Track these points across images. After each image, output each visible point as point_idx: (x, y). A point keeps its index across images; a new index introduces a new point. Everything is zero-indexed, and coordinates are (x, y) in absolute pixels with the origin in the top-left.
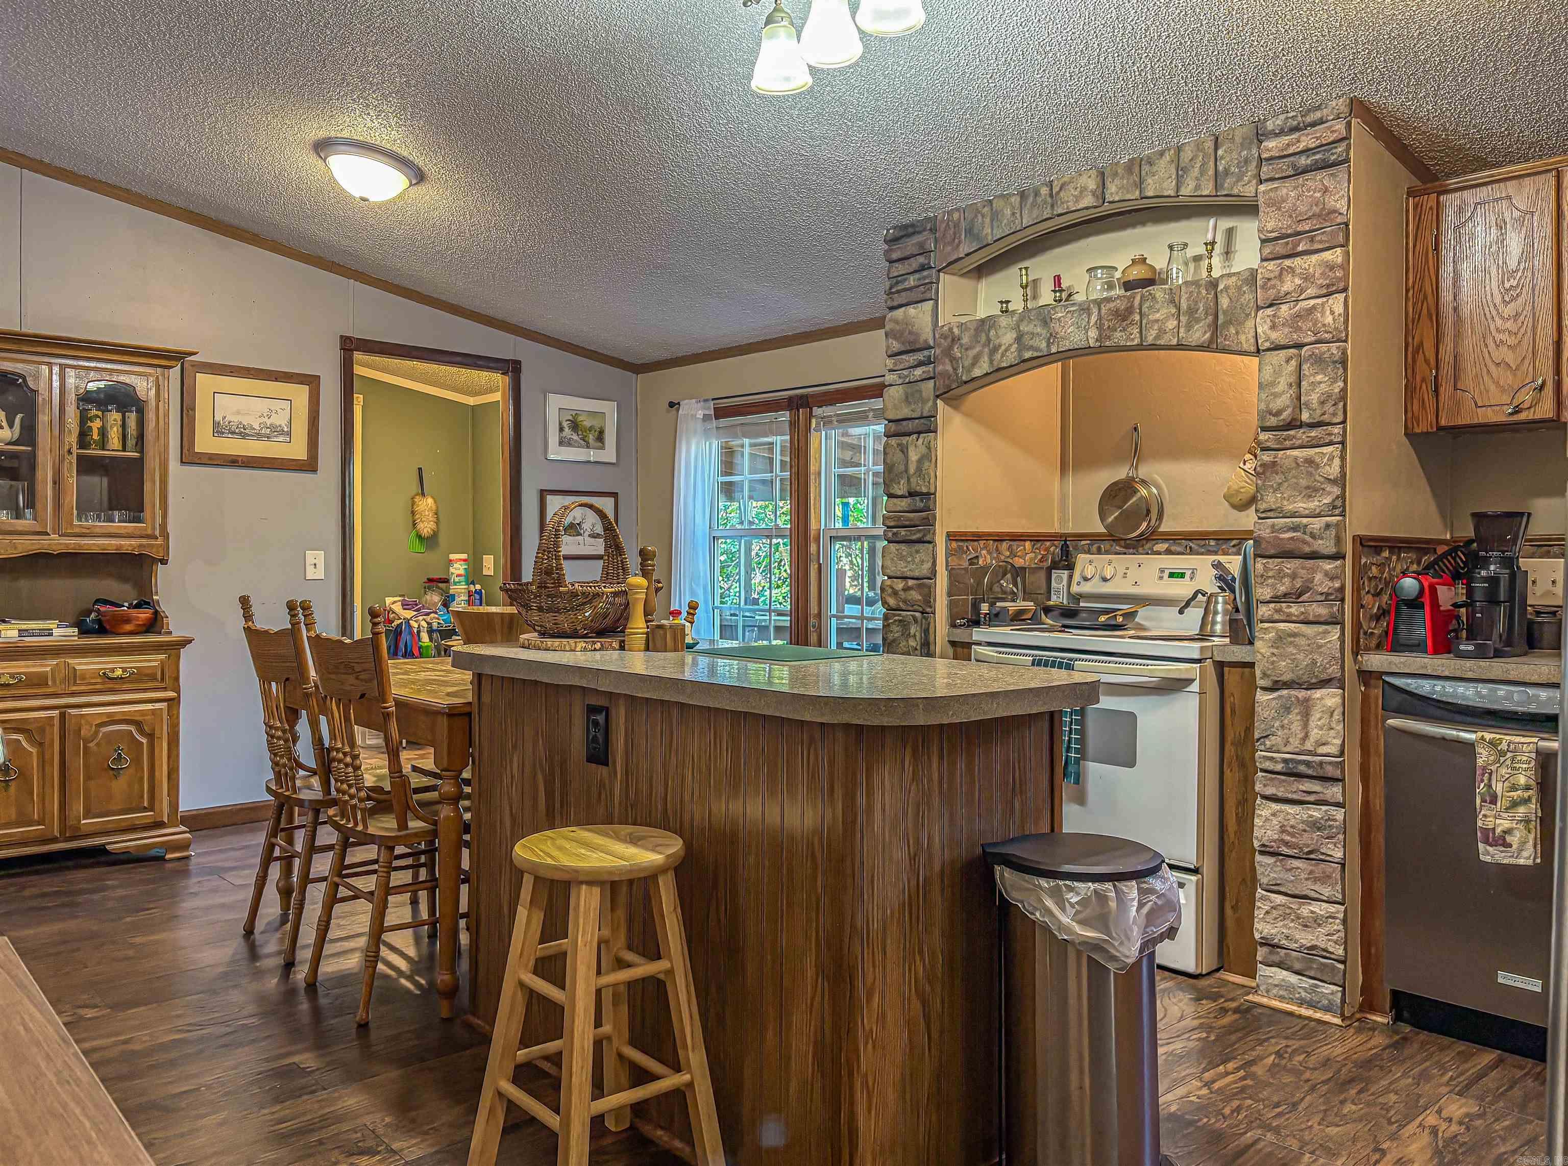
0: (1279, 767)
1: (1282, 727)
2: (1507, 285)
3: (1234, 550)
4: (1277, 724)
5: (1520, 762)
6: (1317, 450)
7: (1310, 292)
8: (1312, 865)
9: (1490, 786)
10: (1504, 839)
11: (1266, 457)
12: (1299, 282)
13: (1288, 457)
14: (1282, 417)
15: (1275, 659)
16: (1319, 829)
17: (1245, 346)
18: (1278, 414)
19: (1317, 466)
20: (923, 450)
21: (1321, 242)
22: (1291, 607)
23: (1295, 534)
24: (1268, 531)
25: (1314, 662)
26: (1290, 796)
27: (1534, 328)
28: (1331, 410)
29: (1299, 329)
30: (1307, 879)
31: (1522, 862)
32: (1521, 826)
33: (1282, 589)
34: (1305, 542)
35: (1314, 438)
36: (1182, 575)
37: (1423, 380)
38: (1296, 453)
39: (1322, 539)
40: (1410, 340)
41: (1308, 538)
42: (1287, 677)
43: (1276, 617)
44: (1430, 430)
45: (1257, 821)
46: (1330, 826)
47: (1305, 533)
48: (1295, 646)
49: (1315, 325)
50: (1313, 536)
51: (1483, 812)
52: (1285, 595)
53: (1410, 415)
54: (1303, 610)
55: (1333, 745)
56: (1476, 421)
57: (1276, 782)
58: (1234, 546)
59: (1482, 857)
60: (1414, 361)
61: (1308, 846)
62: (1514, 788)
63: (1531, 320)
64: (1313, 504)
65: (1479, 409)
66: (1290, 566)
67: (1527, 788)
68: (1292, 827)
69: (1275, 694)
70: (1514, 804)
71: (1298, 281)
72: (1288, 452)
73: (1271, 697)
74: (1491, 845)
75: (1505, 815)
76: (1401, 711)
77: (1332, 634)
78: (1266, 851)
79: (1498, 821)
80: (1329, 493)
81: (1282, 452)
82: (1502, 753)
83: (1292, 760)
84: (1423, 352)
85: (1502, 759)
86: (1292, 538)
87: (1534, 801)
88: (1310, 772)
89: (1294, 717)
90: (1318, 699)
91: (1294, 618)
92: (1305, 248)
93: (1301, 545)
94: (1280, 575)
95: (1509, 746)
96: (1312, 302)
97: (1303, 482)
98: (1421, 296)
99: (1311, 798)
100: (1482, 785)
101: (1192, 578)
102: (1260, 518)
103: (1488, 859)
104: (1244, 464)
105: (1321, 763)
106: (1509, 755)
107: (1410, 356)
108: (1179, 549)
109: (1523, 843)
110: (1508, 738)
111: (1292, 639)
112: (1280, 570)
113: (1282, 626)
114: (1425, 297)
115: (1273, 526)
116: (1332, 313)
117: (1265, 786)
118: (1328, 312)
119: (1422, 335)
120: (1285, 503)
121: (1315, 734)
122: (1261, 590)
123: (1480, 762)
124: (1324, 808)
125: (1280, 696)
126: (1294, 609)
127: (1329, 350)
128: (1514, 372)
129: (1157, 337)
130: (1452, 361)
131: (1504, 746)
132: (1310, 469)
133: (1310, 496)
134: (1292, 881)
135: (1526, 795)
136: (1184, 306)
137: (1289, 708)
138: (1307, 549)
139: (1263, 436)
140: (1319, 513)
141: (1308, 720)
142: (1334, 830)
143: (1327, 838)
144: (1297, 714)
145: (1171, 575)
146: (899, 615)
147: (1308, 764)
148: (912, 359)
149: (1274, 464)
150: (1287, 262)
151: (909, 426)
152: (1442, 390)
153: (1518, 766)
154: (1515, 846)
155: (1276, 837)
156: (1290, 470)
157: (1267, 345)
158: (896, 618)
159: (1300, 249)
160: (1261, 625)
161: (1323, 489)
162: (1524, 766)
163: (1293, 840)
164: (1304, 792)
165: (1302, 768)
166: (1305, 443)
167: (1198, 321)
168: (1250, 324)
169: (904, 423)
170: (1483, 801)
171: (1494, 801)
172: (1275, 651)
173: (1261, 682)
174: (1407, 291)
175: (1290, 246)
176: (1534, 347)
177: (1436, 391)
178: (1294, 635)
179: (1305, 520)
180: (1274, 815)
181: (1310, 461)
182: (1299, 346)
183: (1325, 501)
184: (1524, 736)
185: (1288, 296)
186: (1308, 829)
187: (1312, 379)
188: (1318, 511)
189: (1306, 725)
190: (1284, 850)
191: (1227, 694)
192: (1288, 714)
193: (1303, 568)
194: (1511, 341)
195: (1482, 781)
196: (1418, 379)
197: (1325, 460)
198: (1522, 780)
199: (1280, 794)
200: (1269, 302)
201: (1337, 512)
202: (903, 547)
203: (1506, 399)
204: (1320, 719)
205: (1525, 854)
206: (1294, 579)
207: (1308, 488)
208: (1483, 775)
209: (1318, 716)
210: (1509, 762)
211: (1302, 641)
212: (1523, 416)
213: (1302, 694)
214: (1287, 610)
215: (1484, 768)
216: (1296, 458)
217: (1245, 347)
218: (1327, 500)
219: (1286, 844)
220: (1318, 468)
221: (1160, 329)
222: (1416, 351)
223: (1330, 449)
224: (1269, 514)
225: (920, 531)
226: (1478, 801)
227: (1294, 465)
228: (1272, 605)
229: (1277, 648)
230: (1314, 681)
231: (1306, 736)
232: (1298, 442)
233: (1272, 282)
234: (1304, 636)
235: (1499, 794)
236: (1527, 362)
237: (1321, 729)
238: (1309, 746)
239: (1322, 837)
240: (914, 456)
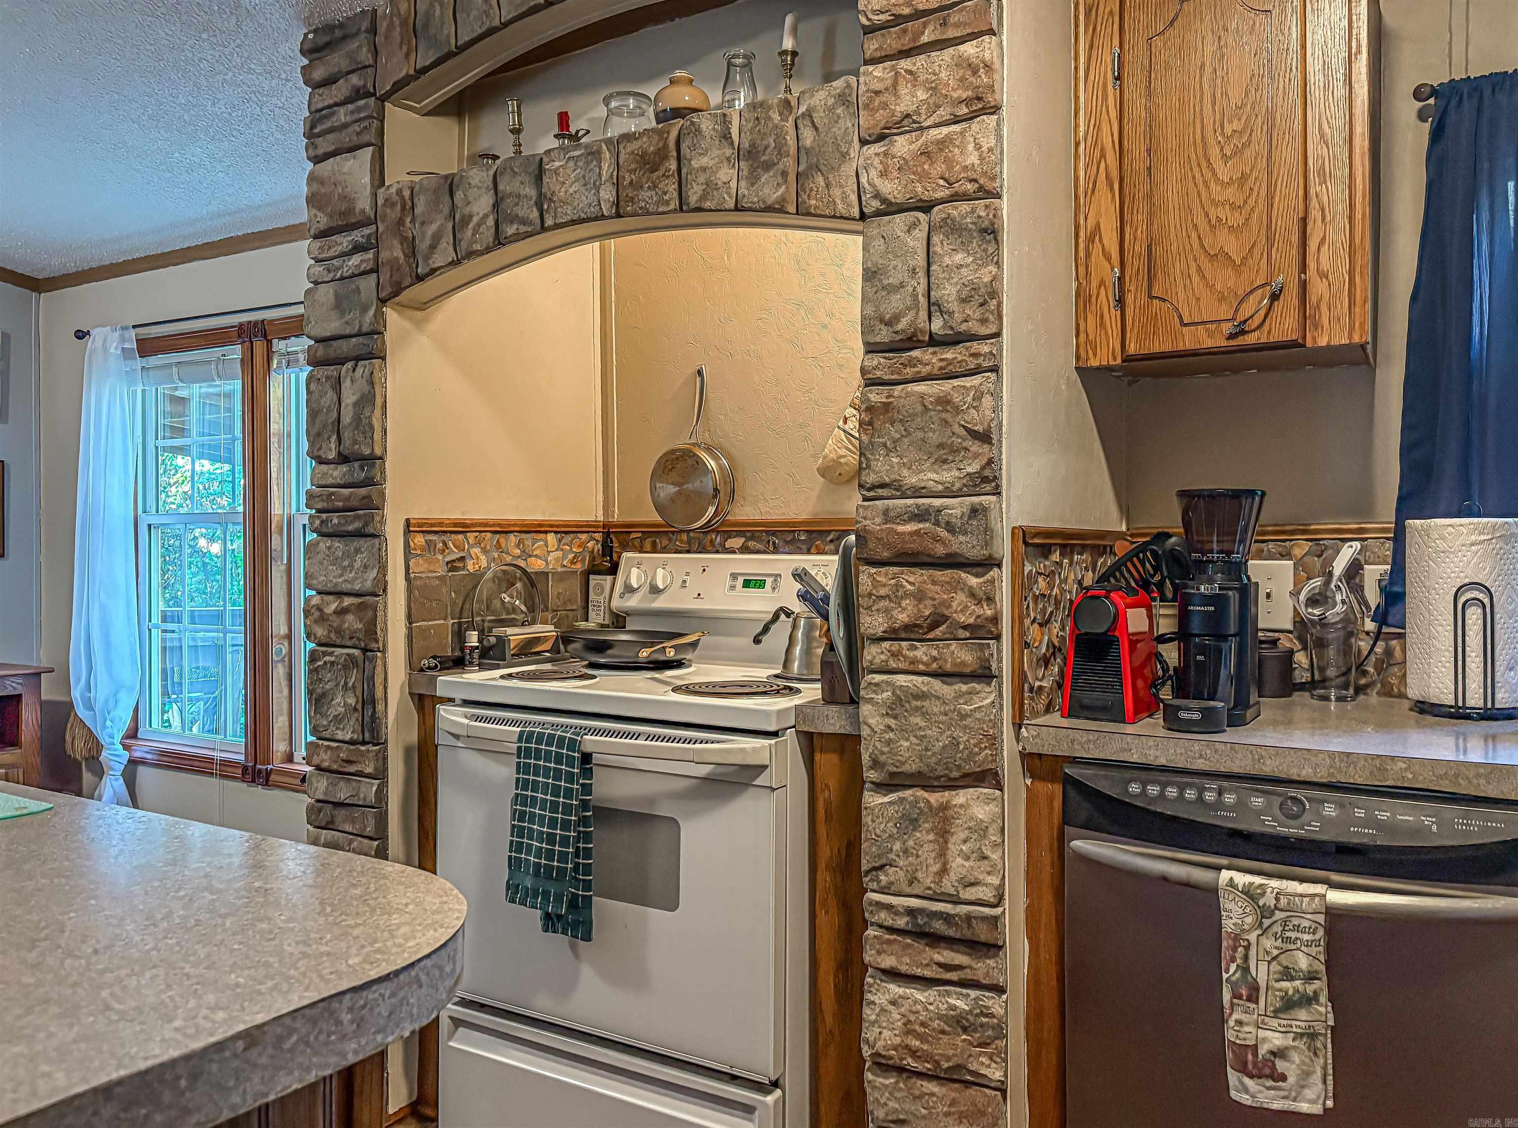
0: (902, 922)
1: (906, 851)
2: (1228, 130)
3: (832, 547)
4: (897, 846)
5: (1297, 928)
6: (955, 382)
7: (943, 112)
8: (955, 1090)
9: (1246, 970)
10: (1273, 1067)
11: (876, 396)
12: (924, 97)
13: (908, 395)
14: (900, 327)
15: (891, 735)
16: (965, 1030)
17: (840, 206)
18: (893, 321)
19: (957, 410)
20: (362, 384)
21: (957, 25)
22: (916, 648)
23: (921, 526)
24: (878, 520)
25: (955, 743)
26: (919, 972)
27: (1270, 198)
28: (977, 315)
29: (923, 176)
30: (947, 1114)
31: (1305, 1107)
32: (1301, 1044)
33: (903, 617)
34: (937, 539)
35: (950, 362)
36: (761, 584)
37: (1102, 283)
38: (922, 388)
39: (965, 533)
40: (1082, 222)
41: (942, 532)
42: (910, 767)
43: (893, 664)
44: (1112, 363)
45: (869, 1013)
46: (982, 1025)
47: (937, 523)
48: (923, 714)
49: (950, 168)
50: (950, 528)
51: (1235, 1016)
52: (907, 627)
53: (1082, 337)
54: (935, 653)
55: (986, 885)
56: (1181, 347)
57: (896, 947)
58: (831, 541)
59: (1233, 1094)
60: (1088, 255)
61: (948, 1059)
62: (1287, 974)
63: (1264, 185)
64: (949, 475)
65: (1185, 330)
66: (911, 579)
67: (1311, 977)
68: (923, 1024)
69: (893, 797)
70: (1289, 1004)
71: (922, 95)
72: (911, 387)
73: (886, 799)
74: (1251, 1077)
75: (1274, 1023)
76: (1092, 827)
77: (983, 695)
78: (882, 1064)
79: (1262, 1034)
80: (976, 456)
81: (900, 387)
82: (1265, 912)
83: (921, 911)
84: (1101, 240)
85: (1266, 922)
86: (917, 533)
87: (1323, 999)
88: (951, 932)
89: (925, 835)
90: (961, 806)
91: (922, 667)
92: (933, 38)
93: (929, 544)
94: (896, 596)
95: (1277, 899)
96: (945, 130)
97: (934, 438)
98: (1097, 153)
99: (953, 976)
100: (1233, 967)
101: (774, 589)
102: (866, 499)
103: (1245, 1099)
104: (845, 422)
105: (968, 918)
106: (1279, 915)
107: (1082, 246)
108: (759, 546)
109: (1306, 1074)
110: (1274, 883)
111: (919, 703)
112: (898, 586)
113: (902, 680)
114: (1103, 155)
115: (886, 512)
116: (978, 147)
117: (879, 953)
118: (971, 147)
119: (1098, 214)
120: (905, 472)
121: (958, 865)
122: (868, 619)
123: (1228, 925)
124: (973, 993)
125: (902, 800)
126: (922, 652)
127: (973, 211)
128: (1238, 269)
129: (704, 197)
130: (1144, 252)
131: (1269, 900)
132: (944, 415)
133: (945, 461)
134: (924, 1117)
135: (1310, 989)
136: (745, 143)
137: (916, 820)
138: (941, 551)
139: (874, 361)
140: (960, 490)
141: (946, 842)
142: (990, 1032)
143: (979, 1046)
144: (928, 832)
145: (747, 584)
146: (331, 654)
147: (947, 918)
148: (344, 241)
149: (887, 407)
150: (905, 64)
151: (344, 347)
152: (1129, 299)
153: (1293, 935)
154: (1291, 1080)
155: (898, 1040)
156: (914, 416)
157: (876, 204)
158: (327, 658)
159: (925, 39)
160: (869, 677)
161: (966, 449)
162: (1306, 937)
163: (925, 1047)
164: (940, 965)
165: (938, 926)
166: (936, 371)
167: (767, 168)
168: (848, 170)
169: (335, 344)
170: (1236, 996)
171: (1253, 998)
172: (892, 722)
173: (871, 775)
174: (1077, 144)
175: (909, 36)
176: (1269, 227)
177: (1121, 302)
178: (921, 696)
179: (937, 502)
180: (893, 1003)
181: (944, 401)
182: (926, 207)
183: (970, 470)
184: (1302, 880)
185: (905, 122)
186: (947, 1028)
187: (947, 261)
188: (957, 485)
189: (942, 854)
190: (910, 1062)
191: (819, 785)
192: (914, 830)
193: (934, 583)
194: (1236, 219)
195: (1233, 959)
196: (1094, 283)
197: (969, 399)
198: (1303, 962)
199: (903, 969)
200: (877, 131)
201: (988, 488)
202: (337, 544)
203: (1225, 312)
204: (965, 841)
205: (1309, 1093)
206: (920, 600)
207: (941, 446)
208: (1235, 949)
209: (962, 835)
210: (1278, 928)
211: (935, 707)
212: (1250, 339)
213: (935, 798)
214: (910, 654)
215: (1236, 938)
216: (922, 396)
217: (841, 208)
218: (973, 467)
219: (914, 1053)
220: (958, 414)
221: (708, 183)
222: (1090, 240)
223: (976, 380)
224: (880, 492)
225: (358, 517)
226: (1227, 996)
227: (919, 408)
228: (886, 645)
229: (895, 718)
230: (955, 774)
231: (944, 871)
232: (925, 370)
233: (883, 98)
234: (938, 698)
235: (1262, 984)
236: (1256, 252)
237: (967, 858)
238: (948, 886)
239: (971, 1043)
240: (349, 397)
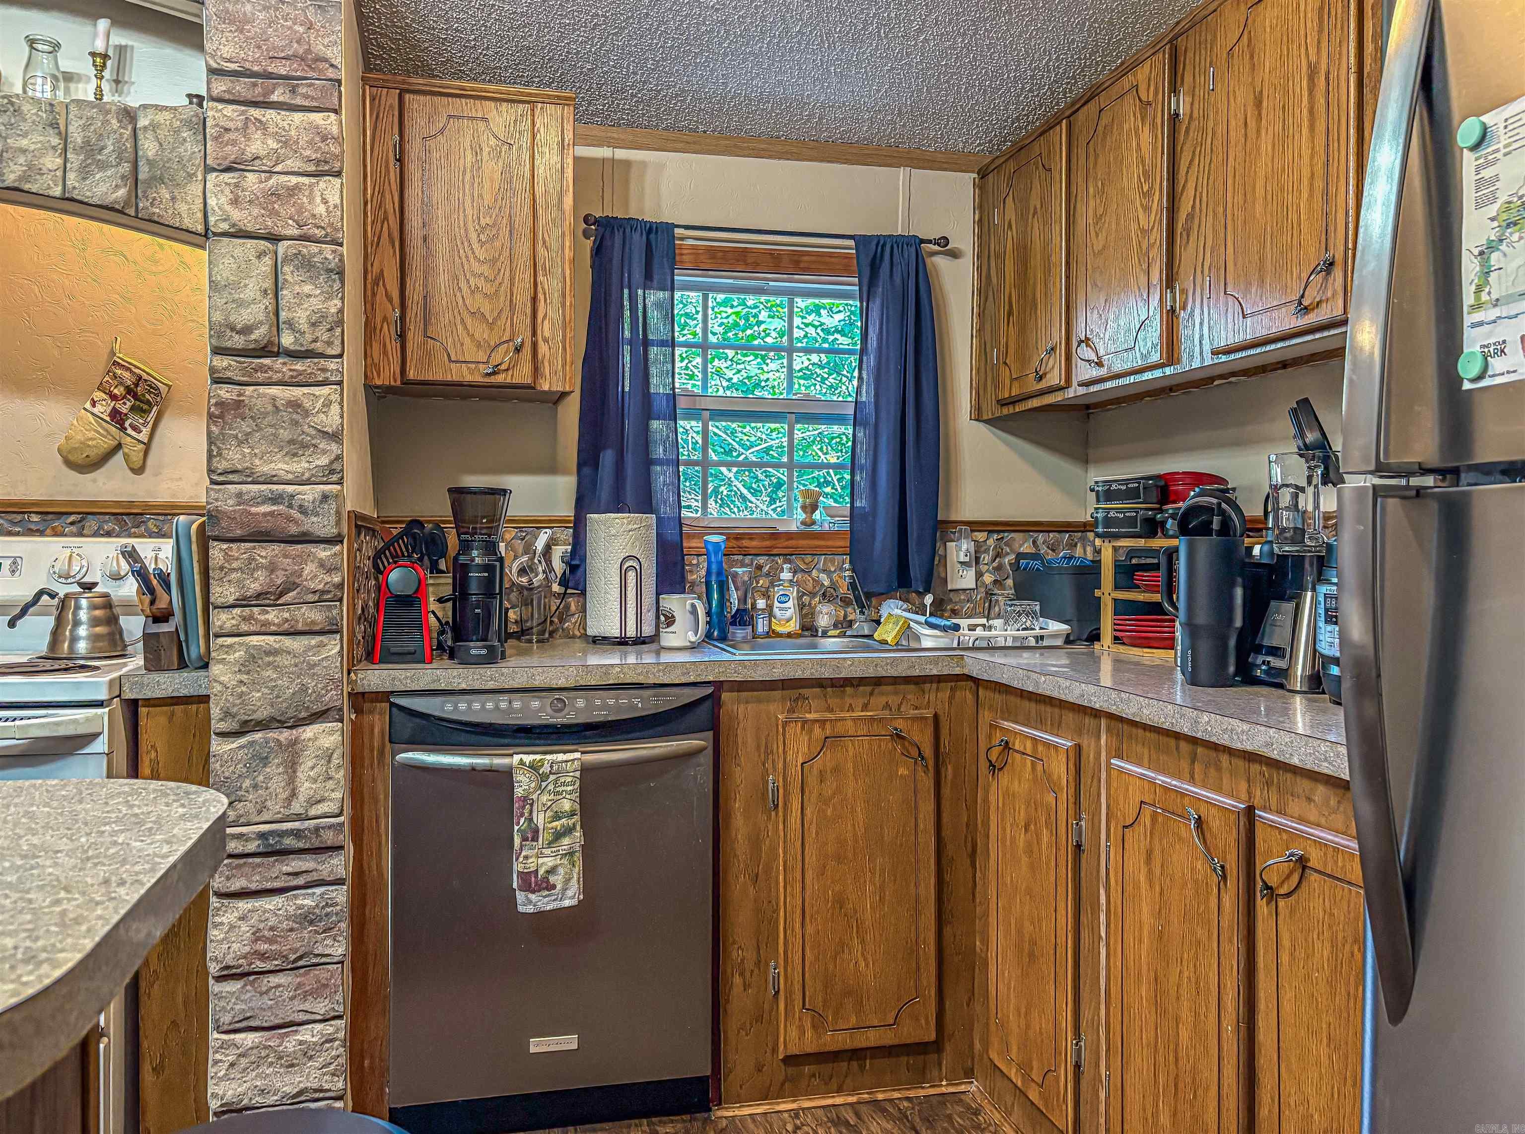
0: (252, 847)
1: (255, 787)
2: (483, 223)
3: (73, 529)
4: (247, 783)
5: (564, 784)
6: (306, 390)
7: (292, 164)
8: (301, 975)
9: (530, 820)
10: (548, 882)
11: (226, 393)
12: (275, 146)
13: (259, 396)
14: (253, 337)
15: (244, 689)
16: (311, 922)
17: (186, 221)
18: (246, 330)
19: (307, 413)
21: (306, 96)
22: (267, 612)
23: (275, 508)
24: (230, 502)
25: (304, 689)
26: (269, 885)
27: (512, 279)
28: (325, 337)
29: (274, 213)
30: (292, 999)
31: (567, 903)
32: (565, 861)
33: (254, 587)
34: (290, 519)
35: (300, 373)
37: (385, 319)
38: (274, 391)
39: (317, 515)
40: (369, 268)
41: (294, 513)
42: (263, 714)
43: (244, 627)
44: (392, 383)
45: (214, 934)
46: (327, 915)
47: (290, 506)
48: (276, 668)
49: (300, 212)
50: (302, 510)
51: (524, 853)
52: (258, 596)
53: (369, 360)
54: (286, 615)
55: (331, 800)
56: (449, 378)
57: (246, 869)
58: (72, 523)
59: (521, 909)
60: (374, 294)
61: (295, 951)
62: (557, 817)
63: (508, 269)
64: (300, 466)
65: (453, 365)
66: (265, 553)
67: (572, 814)
68: (272, 929)
69: (243, 740)
70: (558, 836)
71: (273, 144)
72: (262, 389)
73: (234, 745)
74: (533, 892)
75: (547, 852)
76: (417, 742)
77: (329, 647)
78: (227, 975)
79: (541, 861)
80: (324, 452)
81: (252, 388)
82: (544, 777)
83: (272, 833)
84: (384, 285)
85: (544, 784)
86: (271, 514)
87: (578, 827)
88: (301, 845)
89: (275, 770)
90: (309, 739)
91: (273, 628)
92: (281, 99)
93: (281, 523)
94: (250, 567)
95: (551, 767)
96: (294, 180)
97: (285, 434)
98: (381, 213)
99: (301, 881)
100: (522, 820)
101: (13, 571)
102: (213, 482)
103: (530, 909)
104: (94, 405)
105: (317, 829)
106: (552, 777)
107: (369, 286)
109: (567, 881)
110: (548, 757)
111: (271, 659)
112: (251, 560)
113: (255, 640)
114: (386, 218)
115: (239, 495)
116: (325, 202)
117: (228, 878)
118: (318, 200)
119: (381, 262)
120: (257, 462)
121: (305, 788)
122: (219, 589)
123: (519, 792)
124: (318, 891)
125: (252, 743)
126: (273, 616)
127: (320, 252)
128: (491, 326)
129: (25, 178)
130: (421, 302)
131: (546, 769)
132: (294, 416)
133: (295, 455)
134: (271, 1008)
135: (571, 822)
136: (77, 136)
137: (267, 758)
138: (293, 529)
139: (222, 362)
140: (309, 479)
141: (295, 772)
142: (334, 918)
143: (324, 932)
144: (278, 766)
147: (297, 834)
149: (238, 404)
150: (255, 112)
152: (410, 335)
153: (561, 789)
154: (559, 887)
155: (247, 949)
156: (265, 414)
157: (224, 226)
159: (274, 97)
160: (220, 641)
161: (315, 446)
162: (569, 788)
163: (273, 948)
164: (289, 874)
165: (289, 842)
166: (286, 379)
167: (103, 166)
168: (196, 189)
170: (525, 839)
171: (535, 839)
172: (244, 677)
173: (217, 725)
174: (366, 204)
175: (258, 90)
176: (511, 301)
177: (402, 336)
178: (275, 652)
179: (290, 489)
180: (241, 918)
181: (295, 405)
182: (274, 239)
183: (319, 463)
184: (565, 752)
185: (257, 162)
186: (296, 926)
187: (297, 289)
188: (307, 475)
189: (291, 780)
190: (259, 965)
191: (143, 746)
192: (265, 766)
193: (286, 556)
194: (489, 289)
195: (522, 815)
196: (378, 319)
197: (319, 405)
198: (567, 805)
199: (253, 886)
200: (226, 163)
201: (335, 478)
203: (482, 356)
204: (313, 768)
205: (570, 893)
206: (272, 571)
207: (291, 442)
208: (524, 807)
209: (310, 764)
210: (551, 787)
211: (285, 661)
212: (500, 378)
213: (284, 735)
214: (262, 617)
215: (525, 799)
216: (274, 399)
217: (188, 223)
218: (324, 461)
219: (263, 956)
220: (308, 416)
221: (29, 165)
222: (376, 283)
223: (325, 390)
224: (231, 477)
226: (517, 840)
227: (270, 408)
228: (237, 611)
229: (248, 673)
230: (303, 714)
231: (294, 794)
232: (277, 377)
233: (232, 136)
234: (289, 653)
235: (541, 827)
236: (504, 316)
237: (315, 781)
238: (297, 807)
239: (316, 932)
